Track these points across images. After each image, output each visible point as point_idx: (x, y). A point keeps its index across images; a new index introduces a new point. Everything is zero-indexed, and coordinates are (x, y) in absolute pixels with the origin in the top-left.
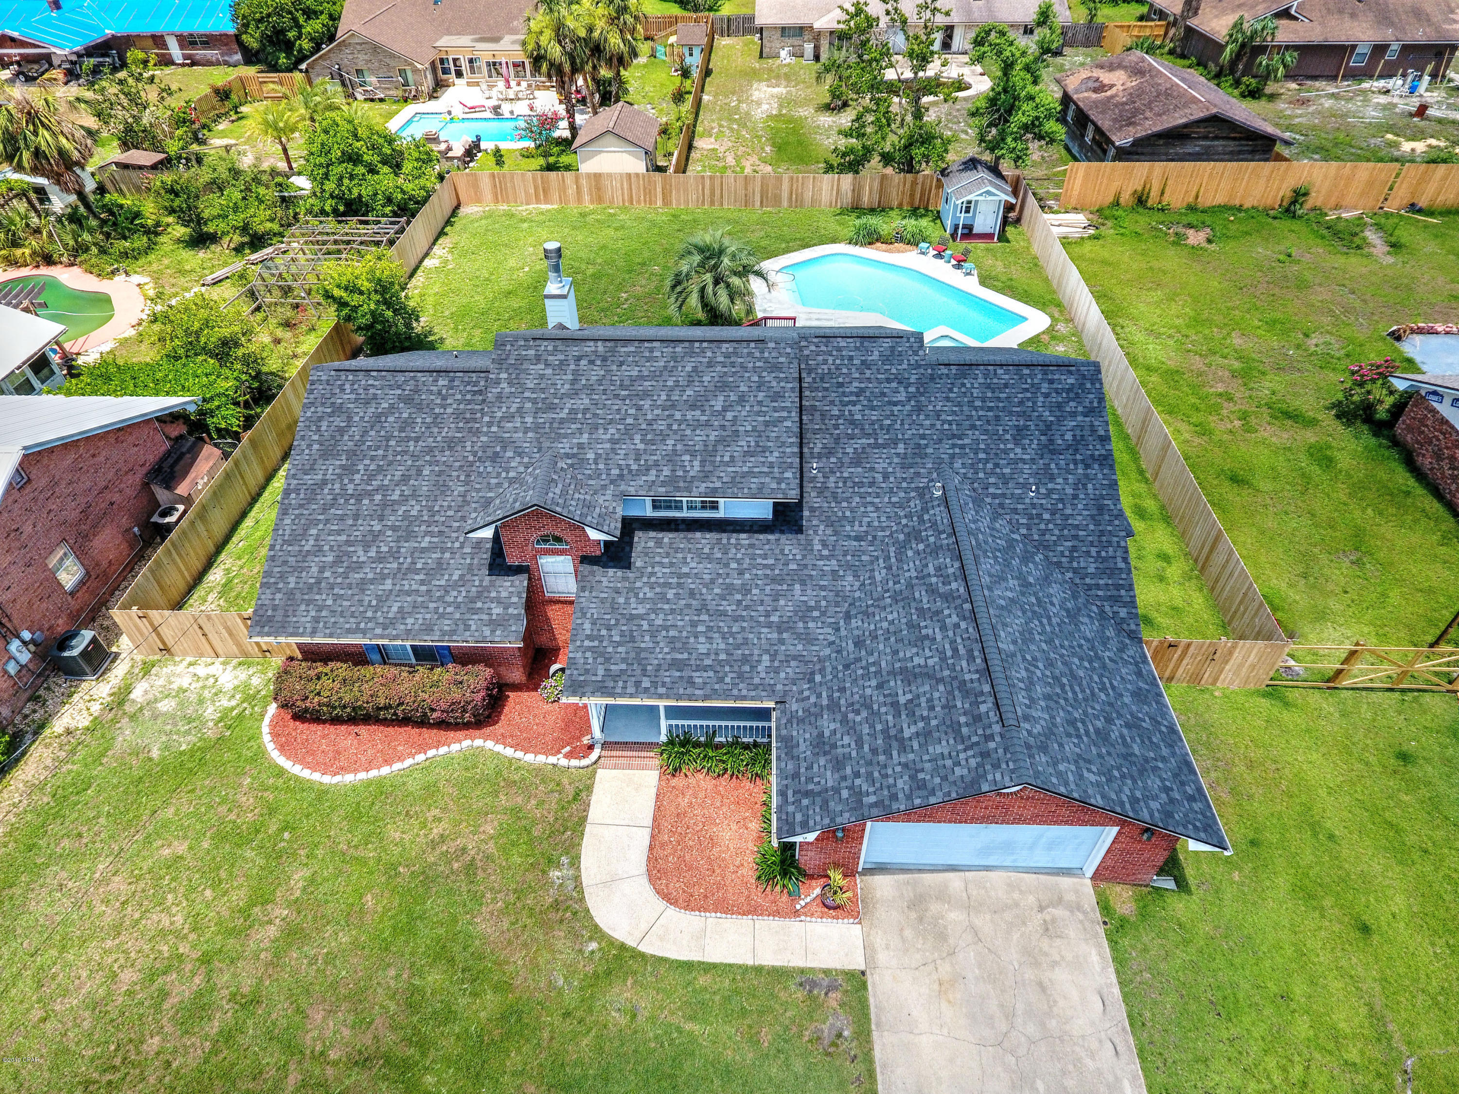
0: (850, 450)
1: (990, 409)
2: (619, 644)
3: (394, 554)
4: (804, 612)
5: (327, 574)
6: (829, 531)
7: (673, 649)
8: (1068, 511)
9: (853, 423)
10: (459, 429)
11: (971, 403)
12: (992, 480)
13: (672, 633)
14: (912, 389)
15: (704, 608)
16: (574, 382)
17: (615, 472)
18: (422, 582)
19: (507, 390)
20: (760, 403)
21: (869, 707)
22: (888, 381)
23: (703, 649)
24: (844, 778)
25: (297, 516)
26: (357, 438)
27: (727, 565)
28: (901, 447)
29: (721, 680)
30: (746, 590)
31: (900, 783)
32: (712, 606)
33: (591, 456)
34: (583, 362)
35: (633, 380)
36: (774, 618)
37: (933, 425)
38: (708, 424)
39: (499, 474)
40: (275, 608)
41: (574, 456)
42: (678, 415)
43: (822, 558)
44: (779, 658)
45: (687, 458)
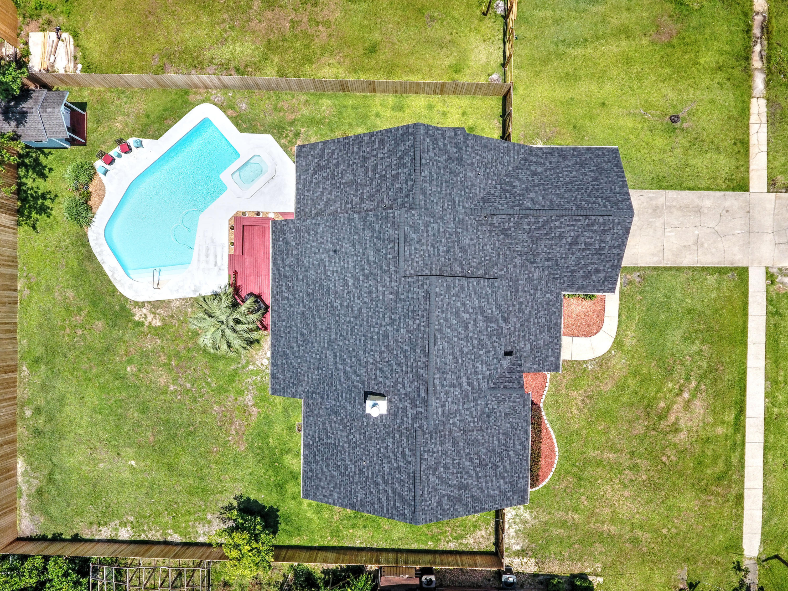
0: (460, 254)
1: (442, 184)
2: (541, 353)
3: (500, 454)
4: (530, 280)
5: (507, 480)
6: (496, 267)
7: (544, 332)
8: (486, 160)
9: (447, 252)
10: (449, 441)
11: (439, 193)
12: (473, 191)
13: (538, 332)
14: (432, 220)
15: (528, 320)
16: (455, 386)
17: (495, 361)
18: (510, 439)
19: (458, 418)
20: (466, 296)
21: (580, 259)
22: (428, 231)
23: (543, 320)
24: (604, 270)
25: (485, 503)
26: (452, 489)
27: (511, 311)
28: (459, 230)
29: (555, 313)
30: (521, 303)
31: (615, 252)
32: (527, 317)
33: (488, 373)
34: (445, 383)
35: (454, 357)
36: (532, 292)
37: (450, 214)
38: (475, 320)
39: (496, 413)
40: (519, 497)
41: (488, 381)
42: (471, 335)
43: (507, 271)
44: (547, 290)
45: (489, 329)
